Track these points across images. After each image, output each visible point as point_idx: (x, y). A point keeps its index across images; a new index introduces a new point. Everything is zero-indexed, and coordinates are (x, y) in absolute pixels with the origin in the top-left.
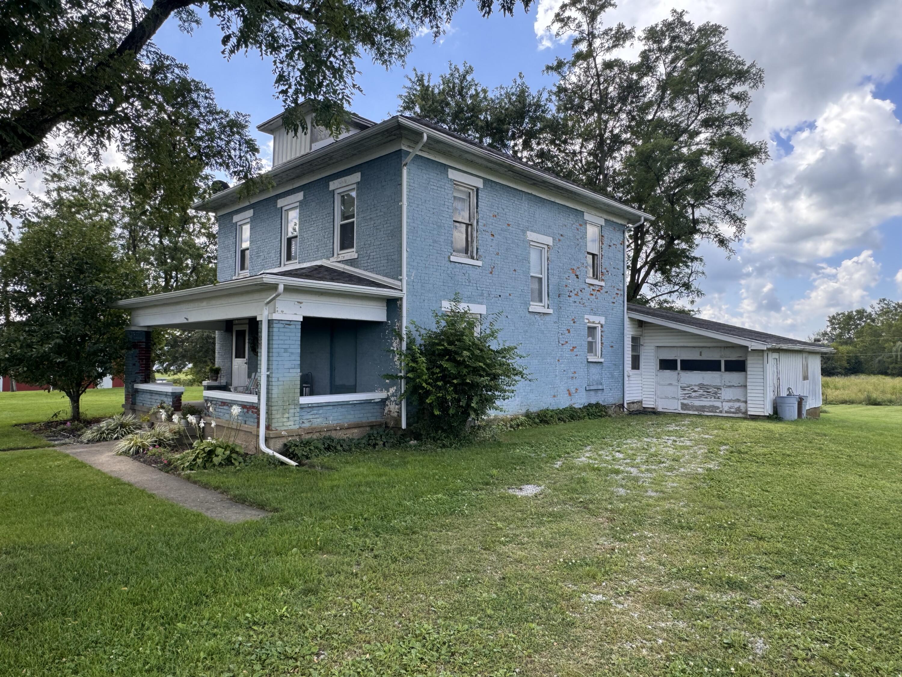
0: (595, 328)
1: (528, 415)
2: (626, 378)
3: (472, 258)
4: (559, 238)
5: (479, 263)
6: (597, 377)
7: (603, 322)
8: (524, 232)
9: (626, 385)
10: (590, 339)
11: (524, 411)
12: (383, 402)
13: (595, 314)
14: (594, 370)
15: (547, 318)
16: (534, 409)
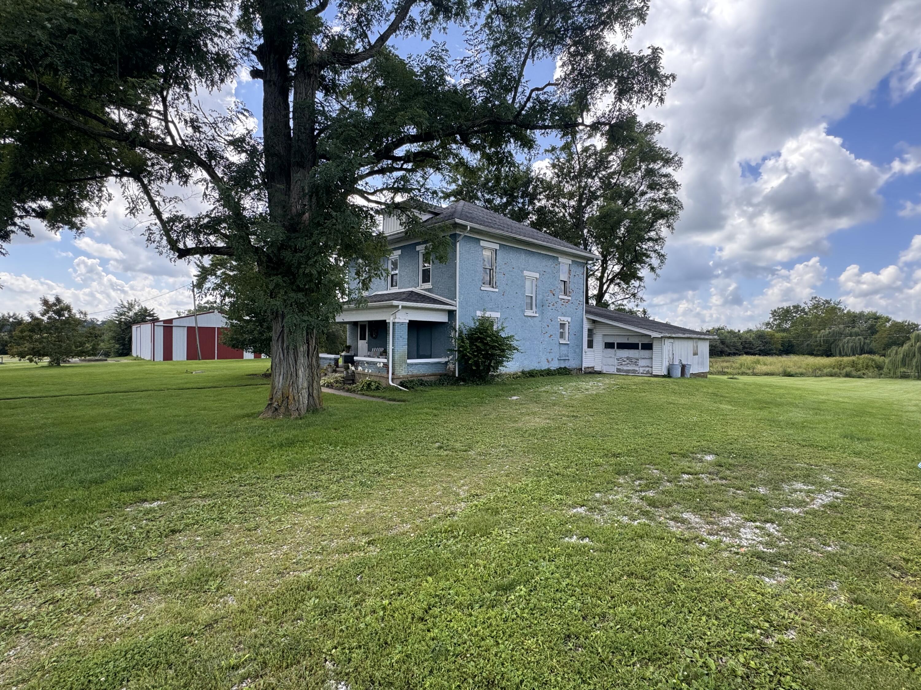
0: (565, 324)
1: (523, 372)
2: (584, 353)
3: (493, 287)
4: (543, 273)
5: (497, 290)
6: (566, 352)
7: (569, 321)
8: (522, 272)
9: (584, 358)
10: (562, 330)
11: (521, 370)
12: (446, 363)
13: (565, 316)
14: (563, 348)
15: (535, 319)
16: (527, 369)
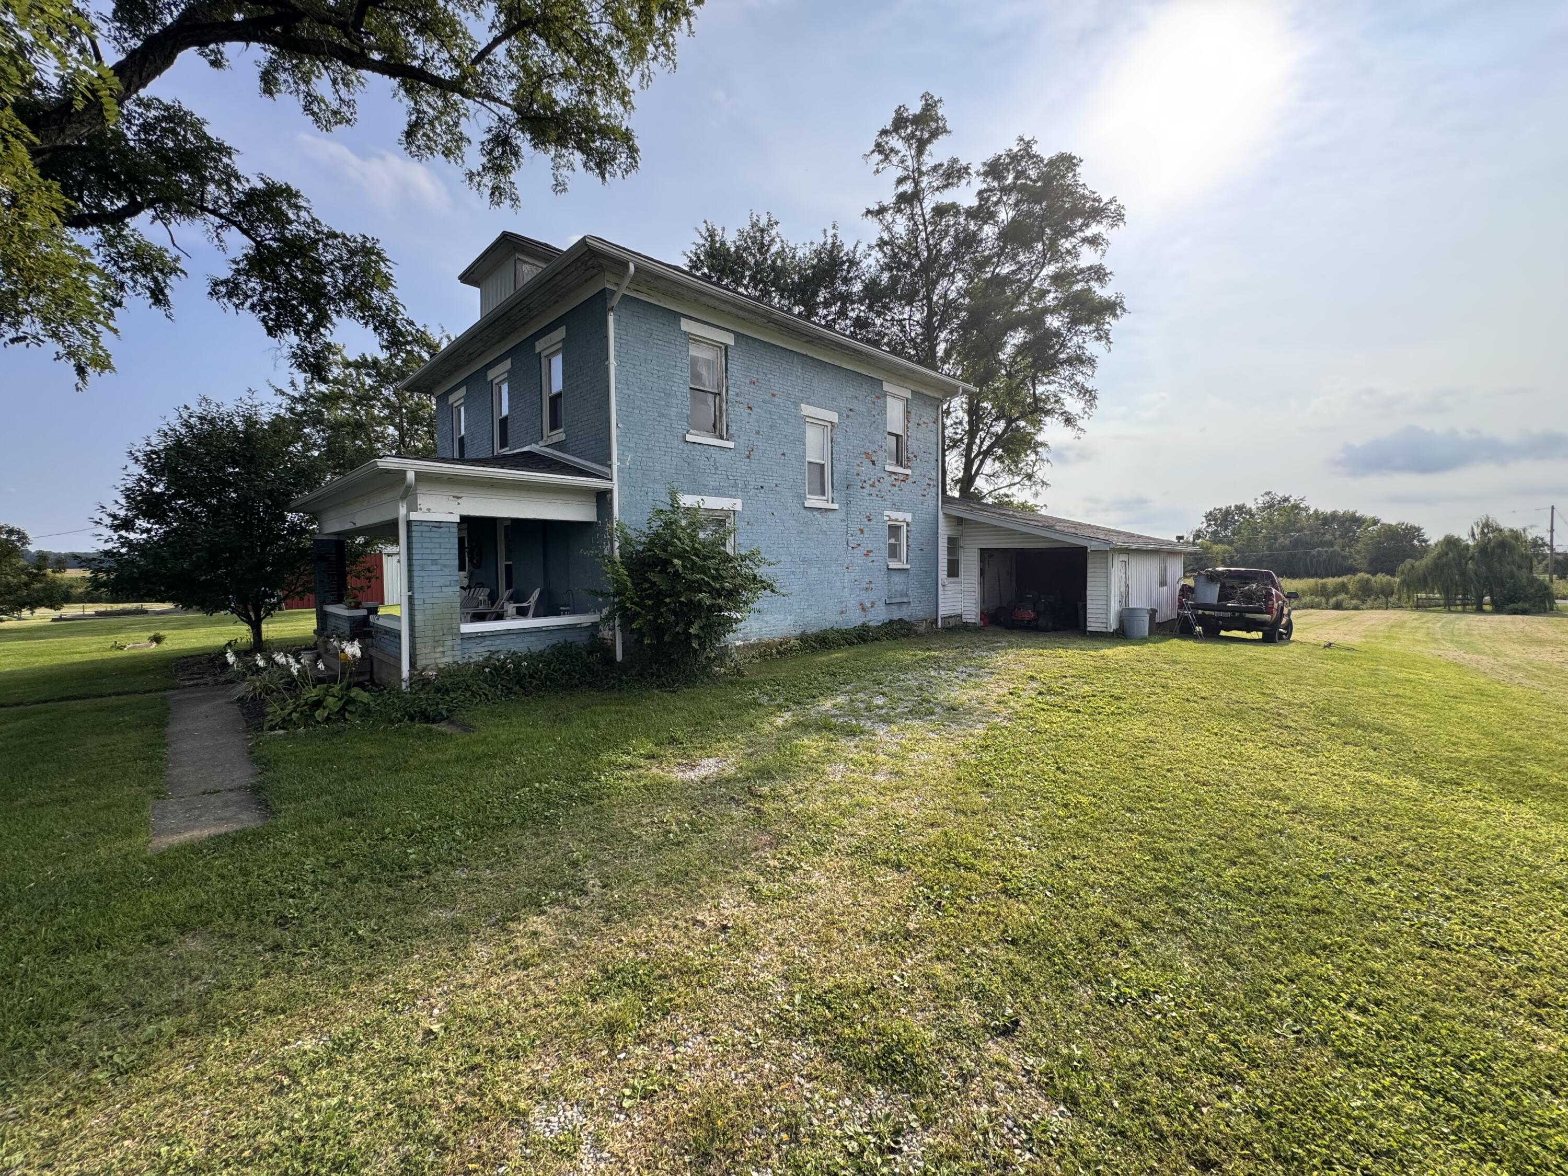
0: (899, 527)
1: (803, 638)
3: (722, 438)
4: (847, 414)
5: (731, 444)
6: (900, 588)
7: (909, 519)
8: (797, 405)
9: (940, 596)
10: (892, 541)
11: (799, 632)
12: (595, 625)
13: (898, 510)
14: (896, 578)
15: (831, 516)
16: (812, 630)
